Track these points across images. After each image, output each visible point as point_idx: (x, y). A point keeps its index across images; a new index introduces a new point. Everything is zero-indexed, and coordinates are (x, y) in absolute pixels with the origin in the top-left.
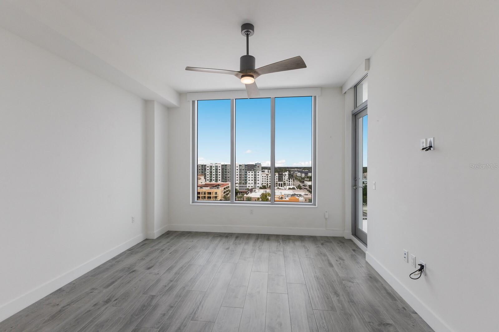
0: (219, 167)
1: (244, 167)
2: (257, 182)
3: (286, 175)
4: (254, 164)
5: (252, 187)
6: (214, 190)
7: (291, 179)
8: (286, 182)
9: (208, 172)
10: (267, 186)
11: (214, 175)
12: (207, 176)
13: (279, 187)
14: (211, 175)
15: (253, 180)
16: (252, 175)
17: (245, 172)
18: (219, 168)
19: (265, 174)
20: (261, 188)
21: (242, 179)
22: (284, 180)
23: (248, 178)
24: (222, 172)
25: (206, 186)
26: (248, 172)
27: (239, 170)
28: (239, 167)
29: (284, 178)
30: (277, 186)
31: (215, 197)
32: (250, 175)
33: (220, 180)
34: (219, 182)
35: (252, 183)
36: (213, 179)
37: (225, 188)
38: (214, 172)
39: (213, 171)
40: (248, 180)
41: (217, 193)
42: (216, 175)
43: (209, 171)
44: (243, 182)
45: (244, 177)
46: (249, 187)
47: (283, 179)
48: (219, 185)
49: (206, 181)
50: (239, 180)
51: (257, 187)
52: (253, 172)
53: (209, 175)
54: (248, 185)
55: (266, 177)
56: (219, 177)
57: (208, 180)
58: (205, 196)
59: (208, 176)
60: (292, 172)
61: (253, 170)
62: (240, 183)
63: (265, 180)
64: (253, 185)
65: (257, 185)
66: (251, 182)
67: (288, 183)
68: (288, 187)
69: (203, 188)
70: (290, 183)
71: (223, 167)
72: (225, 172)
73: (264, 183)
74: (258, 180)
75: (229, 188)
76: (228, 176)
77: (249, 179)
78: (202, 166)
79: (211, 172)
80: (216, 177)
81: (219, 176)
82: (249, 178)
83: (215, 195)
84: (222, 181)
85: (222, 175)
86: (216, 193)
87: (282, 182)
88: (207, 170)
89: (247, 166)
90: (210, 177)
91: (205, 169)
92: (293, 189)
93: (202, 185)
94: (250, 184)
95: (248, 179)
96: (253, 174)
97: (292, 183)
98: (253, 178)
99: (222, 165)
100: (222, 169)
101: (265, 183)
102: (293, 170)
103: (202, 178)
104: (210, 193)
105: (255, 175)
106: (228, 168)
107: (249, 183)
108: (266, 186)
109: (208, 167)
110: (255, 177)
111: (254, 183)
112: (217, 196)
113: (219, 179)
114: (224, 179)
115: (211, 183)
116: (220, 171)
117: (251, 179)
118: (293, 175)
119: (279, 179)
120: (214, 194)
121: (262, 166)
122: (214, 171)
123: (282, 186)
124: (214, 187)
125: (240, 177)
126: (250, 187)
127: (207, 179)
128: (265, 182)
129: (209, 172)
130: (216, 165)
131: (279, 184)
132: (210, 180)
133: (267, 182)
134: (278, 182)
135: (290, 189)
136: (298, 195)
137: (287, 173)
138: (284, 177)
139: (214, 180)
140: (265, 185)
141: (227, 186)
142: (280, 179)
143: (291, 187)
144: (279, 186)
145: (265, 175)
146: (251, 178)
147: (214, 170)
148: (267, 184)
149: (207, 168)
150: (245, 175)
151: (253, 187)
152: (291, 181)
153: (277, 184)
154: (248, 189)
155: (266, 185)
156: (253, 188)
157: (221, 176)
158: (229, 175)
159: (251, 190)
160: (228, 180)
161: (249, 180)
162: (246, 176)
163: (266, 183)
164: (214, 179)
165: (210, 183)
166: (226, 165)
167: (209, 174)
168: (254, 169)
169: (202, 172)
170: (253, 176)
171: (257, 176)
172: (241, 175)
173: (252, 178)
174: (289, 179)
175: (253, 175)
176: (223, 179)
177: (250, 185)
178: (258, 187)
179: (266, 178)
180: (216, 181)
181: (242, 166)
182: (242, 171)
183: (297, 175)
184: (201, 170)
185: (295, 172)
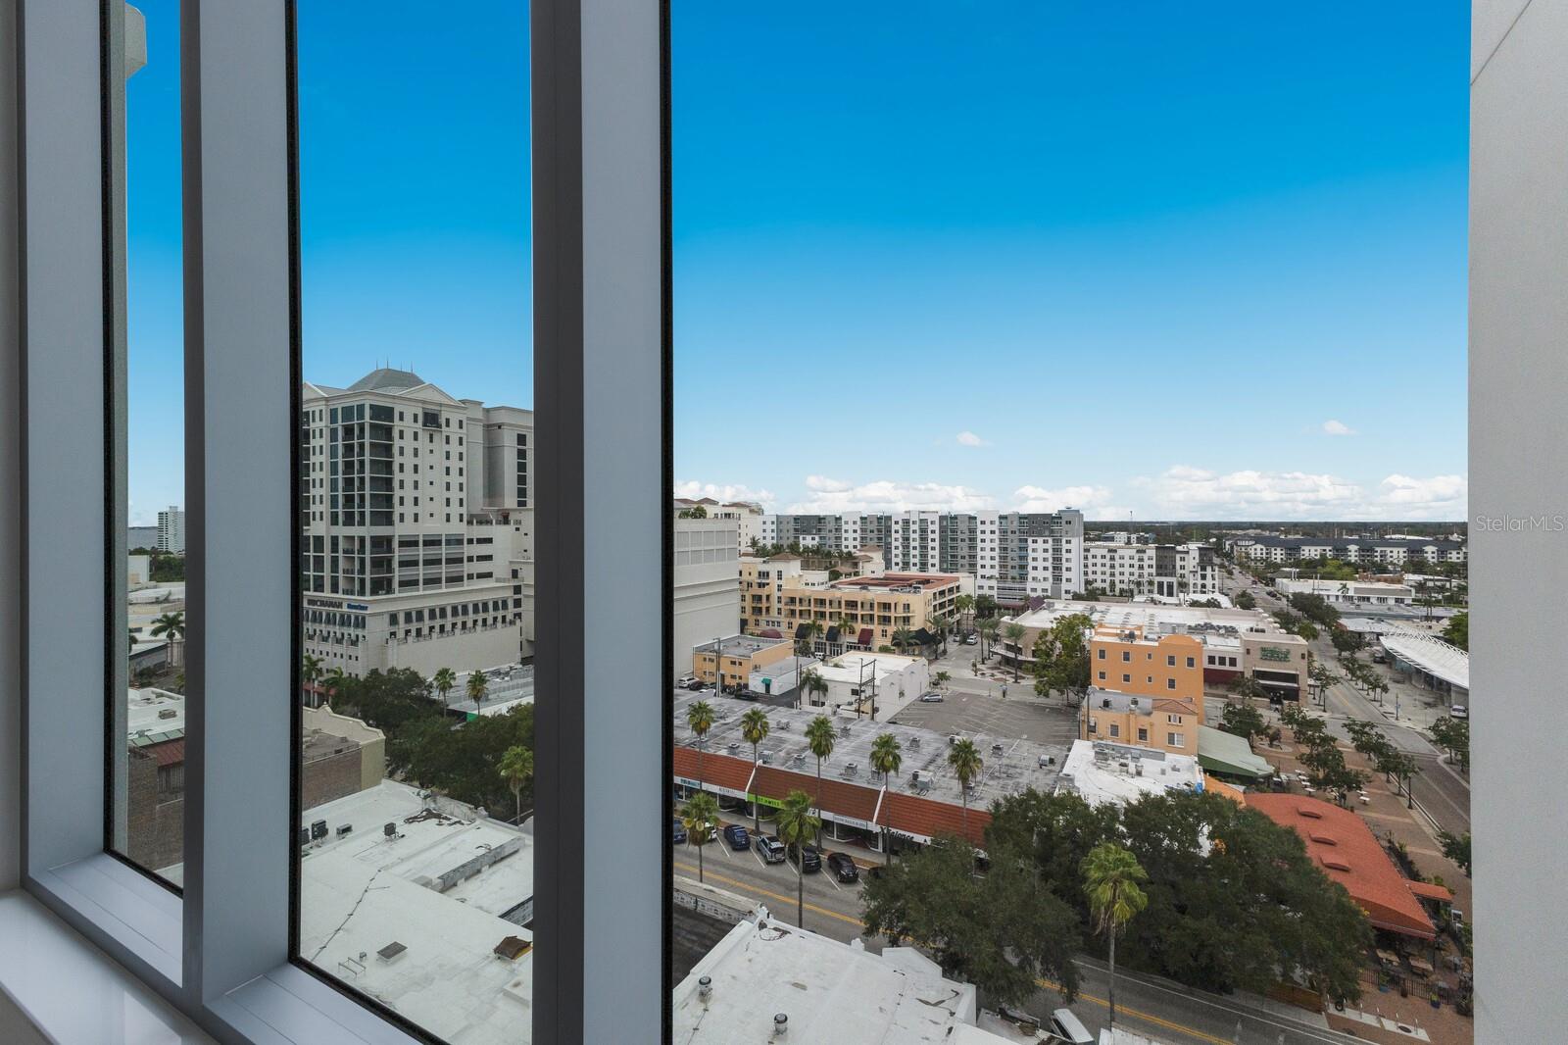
0: (932, 523)
1: (1016, 523)
2: (1065, 575)
3: (1188, 552)
4: (1054, 512)
5: (1044, 590)
6: (902, 597)
7: (1209, 569)
8: (1191, 579)
9: (896, 540)
11: (915, 548)
12: (894, 552)
13: (1156, 596)
14: (906, 547)
15: (1051, 569)
16: (1046, 551)
17: (1020, 540)
18: (931, 527)
19: (1104, 547)
20: (1077, 597)
21: (1011, 563)
22: (1179, 571)
23: (1030, 559)
24: (941, 540)
25: (884, 582)
26: (1030, 540)
27: (997, 532)
28: (997, 523)
29: (1182, 563)
30: (1150, 593)
31: (904, 617)
32: (1039, 550)
33: (933, 565)
34: (933, 572)
35: (1045, 579)
36: (912, 560)
37: (942, 593)
38: (914, 540)
39: (912, 536)
40: (1030, 568)
41: (909, 608)
42: (924, 548)
43: (898, 536)
44: (1015, 573)
45: (1017, 558)
46: (1033, 590)
47: (1178, 567)
48: (926, 582)
49: (888, 566)
50: (997, 567)
51: (1063, 592)
52: (1050, 540)
53: (901, 548)
54: (1030, 585)
55: (1108, 557)
56: (933, 557)
57: (897, 564)
58: (871, 612)
59: (897, 554)
60: (1227, 543)
61: (1047, 533)
62: (1003, 578)
63: (1104, 569)
64: (1048, 585)
65: (1065, 586)
66: (1040, 574)
67: (1200, 582)
68: (1191, 598)
69: (870, 588)
70: (1209, 582)
71: (945, 523)
72: (953, 539)
73: (1099, 581)
74: (1068, 569)
75: (958, 592)
76: (960, 553)
77: (1035, 564)
78: (878, 518)
79: (908, 539)
80: (924, 556)
81: (931, 553)
82: (1034, 559)
83: (904, 612)
84: (942, 570)
85: (941, 548)
86: (907, 607)
87: (1173, 580)
88: (893, 531)
89: (1026, 518)
90: (904, 555)
91: (889, 530)
92: (1213, 604)
93: (873, 579)
94: (1038, 581)
95: (1031, 564)
96: (1049, 546)
97: (1216, 582)
98: (1051, 560)
99: (942, 518)
100: (943, 530)
101: (1104, 581)
102: (1240, 532)
103: (878, 557)
104: (886, 606)
105: (1057, 550)
106: (963, 526)
107: (1034, 579)
108: (1108, 590)
109: (897, 523)
110: (1057, 559)
111: (1054, 579)
112: (909, 618)
113: (931, 561)
114: (950, 562)
115: (906, 573)
116: (936, 536)
117: (1040, 564)
118: (1232, 552)
119: (1159, 567)
120: (900, 608)
121: (1085, 520)
122: (917, 536)
123: (1170, 594)
124: (908, 585)
125: (1003, 558)
126: (1039, 590)
127: (894, 560)
128: (1104, 577)
129: (901, 540)
130: (923, 516)
131: (1161, 585)
132: (904, 563)
133: (1113, 575)
134: (1157, 579)
135: (1195, 604)
136: (1222, 631)
137: (1194, 546)
138: (1183, 559)
139: (915, 565)
140: (1104, 585)
141: (941, 589)
142: (1165, 566)
143: (1203, 598)
144: (1161, 592)
145: (1105, 552)
146: (1040, 560)
147: (914, 532)
148: (1113, 584)
149: (894, 527)
150: (1020, 549)
151: (1049, 594)
152: (1209, 577)
153: (1151, 583)
154: (1027, 598)
155: (1106, 585)
156: (1048, 597)
157: (936, 553)
158: (963, 550)
159: (1037, 604)
160: (962, 565)
161: (1035, 568)
162: (1023, 553)
163: (1108, 581)
164: (917, 560)
165: (901, 573)
166: (955, 517)
167: (898, 544)
168: (1052, 531)
169: (880, 539)
170: (1049, 555)
171: (1065, 555)
172: (1005, 549)
173: (1045, 560)
174: (1204, 569)
175: (1051, 551)
176: (946, 562)
177: (1039, 586)
178: (1067, 592)
179: (1108, 562)
180: (924, 566)
181: (1009, 519)
182: (1010, 536)
183: (1247, 554)
184: (876, 532)
185: (1239, 543)
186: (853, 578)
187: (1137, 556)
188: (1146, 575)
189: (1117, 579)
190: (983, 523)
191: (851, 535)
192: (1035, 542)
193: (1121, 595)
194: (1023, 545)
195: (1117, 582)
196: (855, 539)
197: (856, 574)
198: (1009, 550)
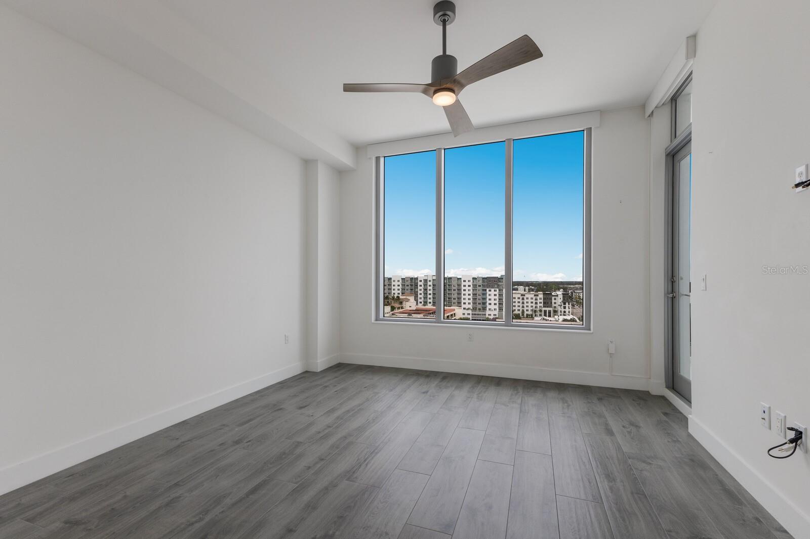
1: (481, 282)
3: (557, 296)
4: (499, 276)
5: (494, 315)
7: (567, 304)
8: (559, 309)
9: (420, 290)
10: (523, 315)
11: (430, 294)
12: (419, 296)
13: (545, 317)
14: (426, 294)
15: (498, 304)
16: (495, 295)
17: (483, 290)
19: (518, 293)
21: (478, 301)
22: (553, 305)
23: (487, 299)
26: (488, 290)
27: (472, 286)
28: (472, 281)
29: (555, 301)
30: (540, 315)
32: (492, 295)
35: (495, 309)
36: (429, 301)
37: (448, 317)
38: (430, 290)
39: (429, 288)
40: (487, 304)
43: (422, 288)
44: (480, 306)
45: (481, 299)
46: (490, 315)
47: (553, 303)
49: (417, 304)
50: (472, 304)
52: (497, 290)
53: (423, 294)
54: (488, 312)
55: (521, 298)
57: (421, 303)
59: (421, 296)
60: (570, 291)
61: (496, 286)
62: (474, 309)
63: (519, 304)
64: (497, 312)
66: (493, 307)
67: (563, 310)
68: (561, 318)
69: (413, 315)
70: (567, 310)
71: (446, 281)
72: (450, 290)
73: (516, 310)
75: (455, 316)
76: (453, 296)
77: (490, 302)
78: (411, 279)
79: (426, 290)
82: (490, 299)
87: (551, 309)
88: (419, 286)
89: (486, 279)
90: (424, 298)
91: (416, 285)
92: (573, 320)
93: (411, 310)
94: (491, 310)
95: (488, 302)
96: (497, 293)
97: (570, 310)
98: (498, 300)
100: (445, 285)
101: (519, 310)
102: (572, 286)
103: (412, 299)
105: (501, 295)
106: (454, 283)
107: (489, 309)
108: (521, 315)
109: (421, 281)
110: (501, 300)
111: (499, 310)
114: (447, 301)
117: (493, 302)
118: (572, 295)
119: (544, 303)
122: (431, 288)
123: (550, 316)
124: (430, 314)
125: (474, 299)
126: (492, 315)
127: (419, 300)
128: (519, 308)
129: (423, 290)
131: (545, 312)
132: (424, 302)
133: (523, 307)
134: (544, 309)
135: (564, 320)
137: (560, 293)
138: (555, 299)
139: (430, 303)
140: (519, 312)
141: (451, 313)
142: (547, 302)
143: (569, 318)
144: (545, 315)
145: (519, 296)
146: (493, 300)
147: (430, 286)
148: (523, 311)
149: (419, 283)
150: (483, 294)
151: (497, 316)
152: (567, 307)
153: (541, 311)
155: (520, 312)
156: (497, 318)
158: (455, 295)
160: (454, 303)
161: (490, 304)
162: (484, 297)
163: (521, 310)
164: (431, 301)
165: (424, 307)
166: (451, 279)
167: (421, 292)
168: (498, 285)
169: (411, 289)
170: (497, 297)
172: (476, 294)
173: (495, 300)
174: (565, 304)
175: (498, 295)
177: (492, 313)
179: (521, 301)
181: (477, 280)
182: (478, 288)
183: (579, 296)
184: (410, 286)
185: (576, 291)
186: (401, 310)
187: (534, 298)
188: (539, 307)
189: (525, 309)
190: (464, 281)
191: (396, 288)
192: (490, 291)
193: (527, 317)
194: (484, 292)
195: (525, 311)
196: (398, 290)
197: (402, 308)
198: (477, 295)
